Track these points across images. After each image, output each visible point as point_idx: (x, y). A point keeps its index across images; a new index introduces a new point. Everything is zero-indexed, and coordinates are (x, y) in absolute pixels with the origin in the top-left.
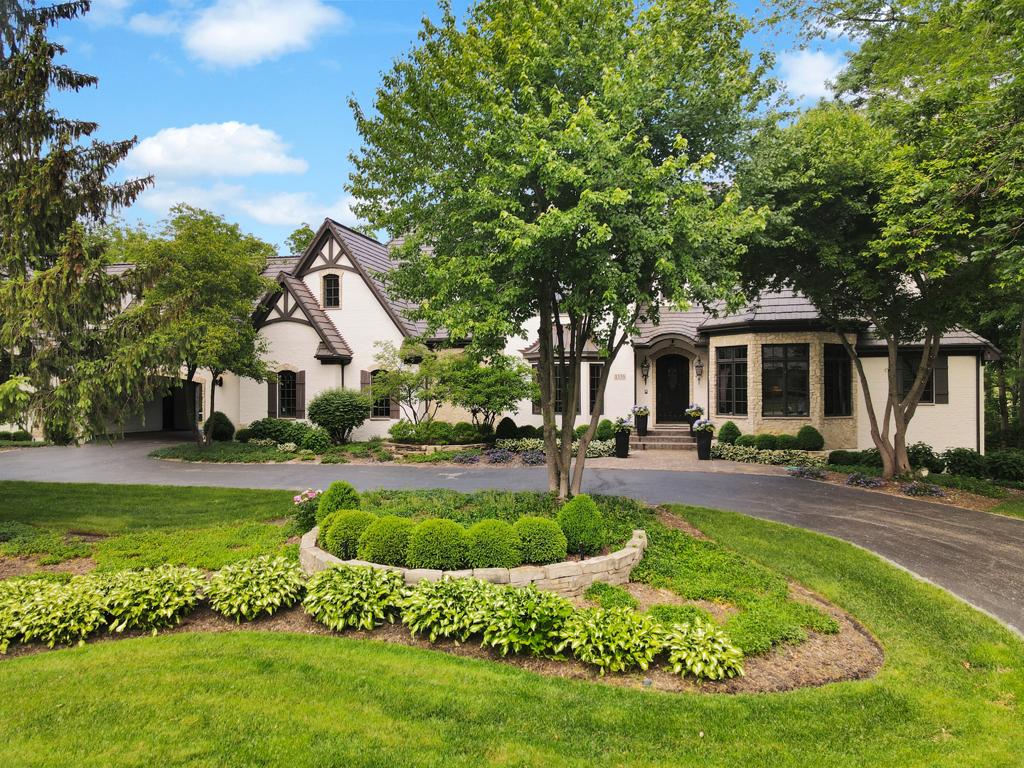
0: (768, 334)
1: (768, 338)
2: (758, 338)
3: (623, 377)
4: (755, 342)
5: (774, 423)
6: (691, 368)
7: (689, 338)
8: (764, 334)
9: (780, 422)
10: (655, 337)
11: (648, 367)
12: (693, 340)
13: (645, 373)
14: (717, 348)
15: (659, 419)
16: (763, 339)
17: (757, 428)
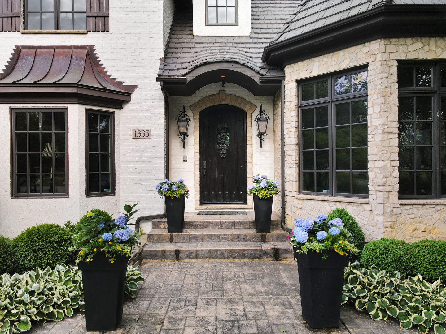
0: (409, 41)
1: (411, 48)
2: (391, 48)
3: (146, 134)
4: (385, 56)
5: (421, 211)
6: (249, 124)
7: (251, 69)
8: (402, 41)
9: (433, 209)
10: (197, 67)
11: (188, 121)
12: (258, 73)
13: (183, 130)
14: (299, 82)
15: (205, 198)
16: (401, 49)
17: (389, 221)
